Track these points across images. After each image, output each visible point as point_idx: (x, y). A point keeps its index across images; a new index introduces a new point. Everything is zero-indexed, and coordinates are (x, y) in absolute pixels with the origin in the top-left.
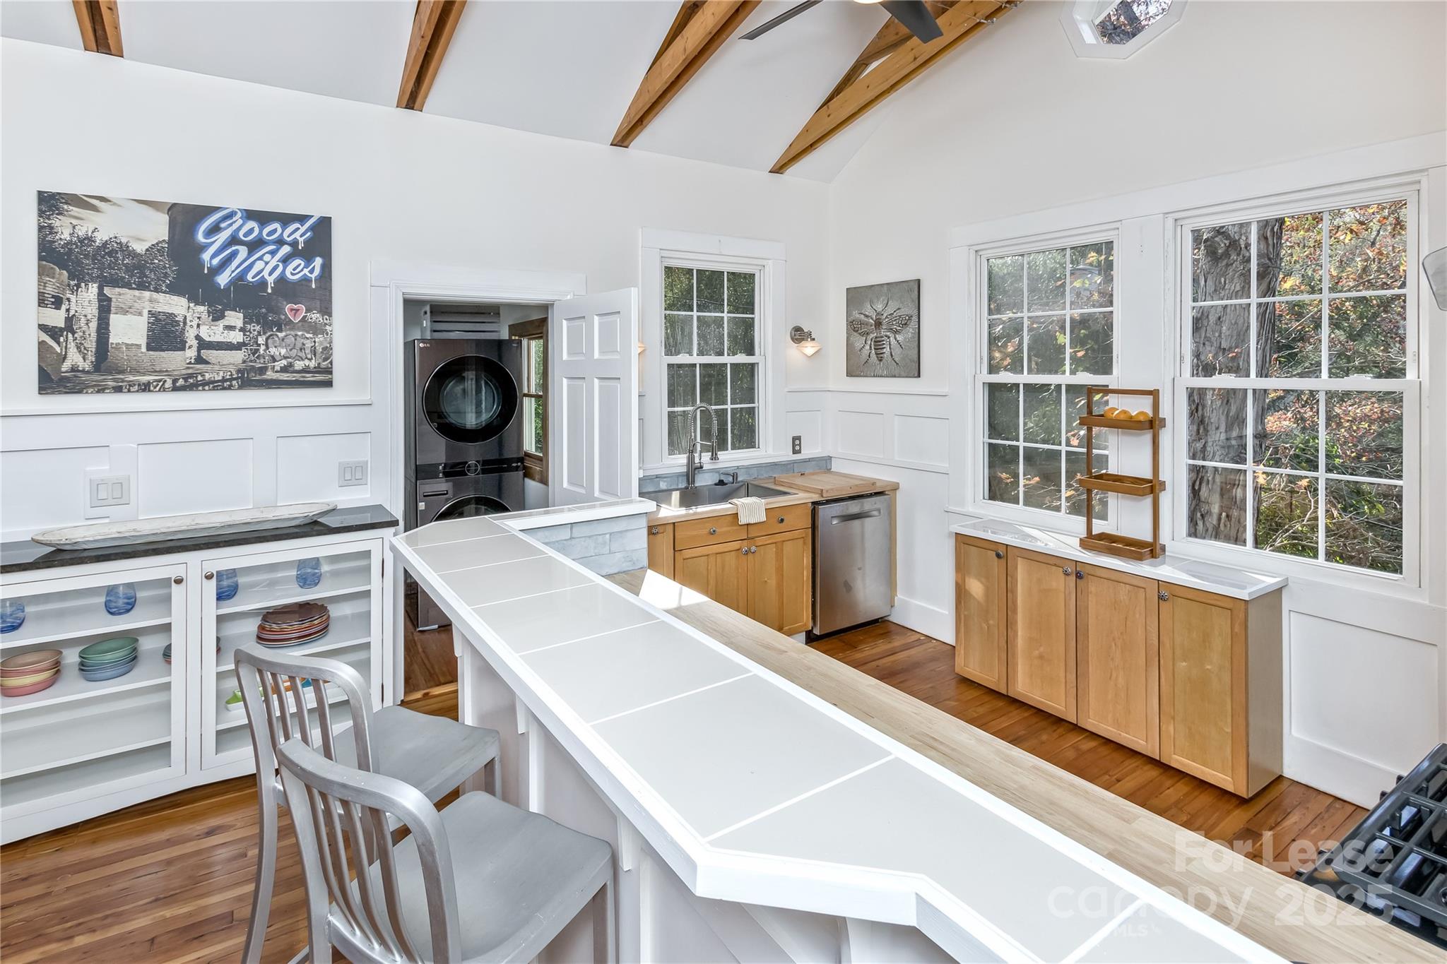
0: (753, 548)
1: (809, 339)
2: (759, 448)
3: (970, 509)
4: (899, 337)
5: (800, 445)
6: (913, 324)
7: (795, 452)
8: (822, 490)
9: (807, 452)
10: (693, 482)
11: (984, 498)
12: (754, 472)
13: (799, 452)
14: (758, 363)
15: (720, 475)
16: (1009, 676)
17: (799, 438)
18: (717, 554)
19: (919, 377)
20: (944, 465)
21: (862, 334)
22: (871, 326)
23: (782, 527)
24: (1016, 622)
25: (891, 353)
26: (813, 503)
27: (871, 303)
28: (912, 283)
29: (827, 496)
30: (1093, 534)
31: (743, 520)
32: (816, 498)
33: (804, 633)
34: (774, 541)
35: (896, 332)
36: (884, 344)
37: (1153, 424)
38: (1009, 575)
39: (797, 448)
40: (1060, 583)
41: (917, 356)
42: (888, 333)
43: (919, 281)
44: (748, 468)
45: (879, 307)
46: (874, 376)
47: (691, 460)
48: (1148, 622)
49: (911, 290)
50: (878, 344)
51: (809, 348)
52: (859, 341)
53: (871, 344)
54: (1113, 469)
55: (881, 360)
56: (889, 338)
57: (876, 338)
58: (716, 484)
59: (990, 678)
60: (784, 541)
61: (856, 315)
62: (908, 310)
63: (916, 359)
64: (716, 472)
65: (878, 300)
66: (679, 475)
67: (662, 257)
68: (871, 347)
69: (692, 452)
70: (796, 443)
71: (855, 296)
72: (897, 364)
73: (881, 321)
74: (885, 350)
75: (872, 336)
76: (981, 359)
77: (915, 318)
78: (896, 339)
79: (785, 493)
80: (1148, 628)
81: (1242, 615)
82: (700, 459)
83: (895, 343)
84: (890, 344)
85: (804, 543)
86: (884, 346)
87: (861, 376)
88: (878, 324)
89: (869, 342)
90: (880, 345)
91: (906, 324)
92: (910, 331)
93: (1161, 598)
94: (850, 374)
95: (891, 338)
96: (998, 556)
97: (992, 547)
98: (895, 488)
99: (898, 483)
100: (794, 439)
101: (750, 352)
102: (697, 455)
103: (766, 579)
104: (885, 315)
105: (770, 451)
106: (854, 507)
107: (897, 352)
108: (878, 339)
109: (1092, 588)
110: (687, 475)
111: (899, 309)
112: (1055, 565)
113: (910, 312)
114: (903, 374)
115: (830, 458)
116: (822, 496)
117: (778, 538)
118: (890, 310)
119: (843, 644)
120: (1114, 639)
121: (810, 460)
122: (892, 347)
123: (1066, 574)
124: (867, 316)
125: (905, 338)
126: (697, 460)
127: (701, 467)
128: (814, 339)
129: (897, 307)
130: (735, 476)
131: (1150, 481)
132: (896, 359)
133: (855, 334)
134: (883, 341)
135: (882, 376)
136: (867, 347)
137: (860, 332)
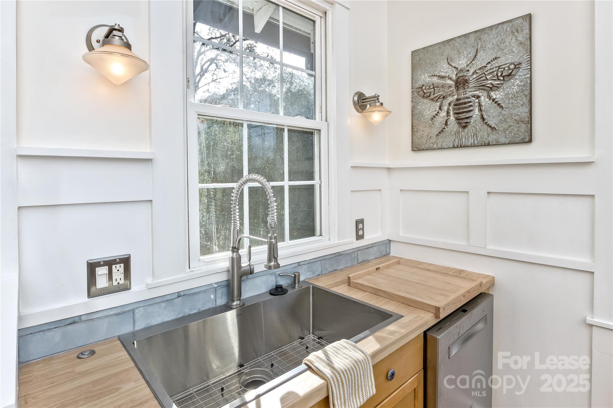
1: (377, 104)
4: (496, 95)
19: (530, 142)
21: (435, 100)
22: (450, 87)
25: (482, 116)
27: (449, 60)
28: (518, 22)
35: (493, 88)
36: (471, 106)
41: (527, 116)
42: (478, 92)
43: (529, 16)
45: (462, 63)
49: (515, 31)
50: (460, 108)
51: (376, 115)
52: (430, 109)
53: (448, 109)
55: (465, 127)
56: (479, 97)
57: (458, 100)
61: (425, 79)
62: (511, 57)
63: (526, 121)
65: (460, 54)
68: (448, 113)
71: (425, 57)
72: (494, 130)
73: (467, 78)
74: (472, 113)
75: (451, 99)
77: (523, 67)
78: (489, 97)
83: (488, 103)
84: (480, 105)
86: (471, 108)
87: (434, 149)
88: (461, 84)
89: (445, 108)
90: (466, 108)
91: (510, 75)
92: (515, 84)
94: (417, 147)
95: (482, 98)
104: (472, 71)
107: (493, 115)
108: (461, 102)
111: (496, 59)
113: (516, 60)
114: (502, 140)
118: (480, 64)
122: (483, 108)
124: (443, 78)
125: (507, 94)
129: (494, 57)
132: (491, 124)
133: (425, 101)
134: (470, 102)
136: (443, 114)
137: (432, 97)
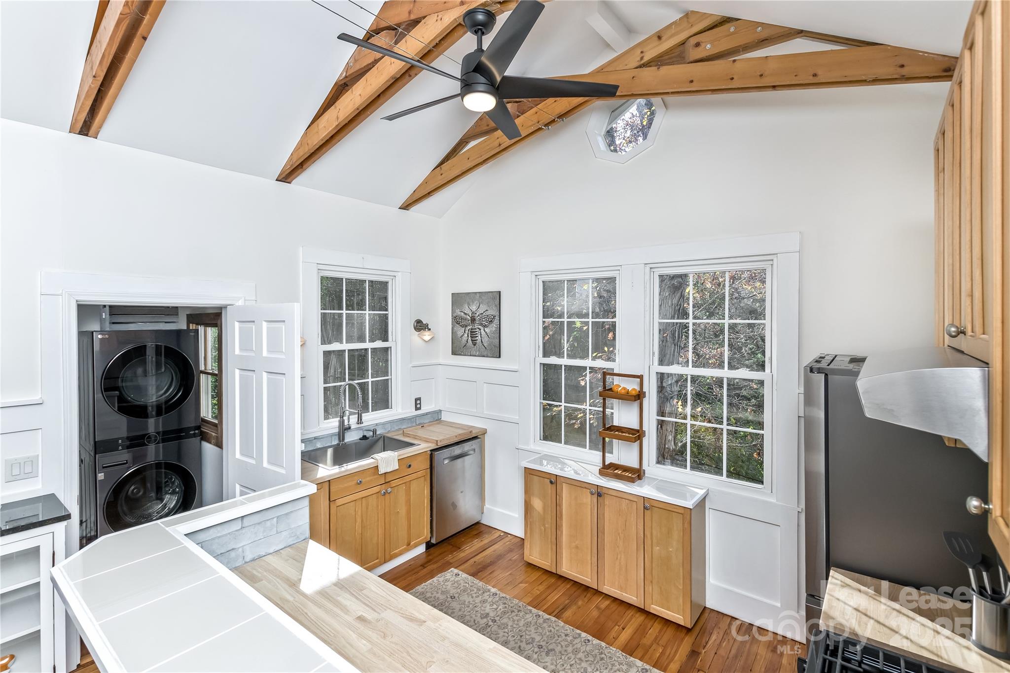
0: (389, 490)
1: (427, 330)
2: (391, 408)
3: (532, 447)
4: (487, 330)
5: (420, 404)
6: (496, 321)
7: (417, 409)
8: (437, 441)
9: (425, 408)
10: (343, 439)
11: (540, 440)
12: (388, 427)
13: (420, 408)
14: (391, 347)
15: (363, 432)
16: (557, 561)
17: (419, 399)
18: (362, 498)
19: (500, 357)
20: (515, 417)
21: (462, 326)
22: (469, 321)
23: (410, 471)
24: (562, 525)
25: (482, 340)
26: (431, 451)
27: (469, 304)
28: (495, 294)
29: (440, 444)
30: (606, 464)
31: (382, 470)
32: (433, 446)
33: (425, 544)
34: (404, 482)
35: (485, 326)
36: (477, 334)
37: (639, 397)
38: (557, 495)
39: (418, 406)
40: (588, 500)
41: (498, 343)
42: (480, 327)
43: (500, 292)
44: (384, 424)
45: (474, 308)
46: (470, 355)
47: (342, 423)
48: (638, 522)
49: (494, 298)
50: (473, 334)
51: (427, 336)
52: (460, 331)
53: (468, 333)
54: (616, 423)
55: (475, 345)
56: (480, 329)
57: (472, 329)
58: (360, 439)
59: (546, 564)
60: (411, 481)
61: (458, 312)
62: (492, 312)
63: (498, 346)
64: (360, 430)
65: (473, 302)
66: (332, 435)
67: (319, 269)
68: (468, 335)
69: (342, 417)
70: (418, 401)
71: (458, 299)
72: (486, 348)
73: (475, 318)
74: (477, 338)
75: (469, 327)
76: (539, 347)
77: (497, 318)
78: (484, 331)
79: (412, 445)
80: (638, 526)
81: (688, 517)
82: (349, 422)
83: (484, 334)
84: (481, 334)
85: (425, 480)
87: (462, 355)
88: (473, 320)
90: (474, 335)
91: (491, 321)
92: (494, 326)
93: (645, 508)
94: (454, 353)
95: (482, 330)
96: (551, 482)
97: (548, 476)
98: (484, 432)
99: (486, 429)
100: (416, 400)
101: (386, 339)
102: (345, 418)
103: (398, 510)
104: (478, 314)
105: (400, 411)
106: (457, 450)
107: (486, 340)
108: (473, 330)
109: (607, 502)
110: (339, 433)
111: (487, 310)
112: (585, 488)
113: (493, 313)
114: (489, 355)
115: (440, 411)
116: (437, 445)
117: (407, 479)
118: (481, 311)
119: (451, 547)
120: (619, 534)
121: (427, 414)
122: (482, 336)
123: (592, 494)
124: (466, 314)
125: (491, 331)
126: (346, 423)
127: (350, 428)
128: (430, 329)
130: (374, 431)
131: (638, 431)
132: (485, 345)
133: (458, 325)
134: (476, 332)
135: (475, 356)
136: (466, 335)
137: (461, 324)
